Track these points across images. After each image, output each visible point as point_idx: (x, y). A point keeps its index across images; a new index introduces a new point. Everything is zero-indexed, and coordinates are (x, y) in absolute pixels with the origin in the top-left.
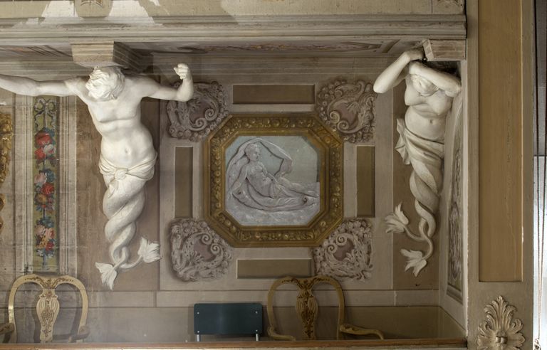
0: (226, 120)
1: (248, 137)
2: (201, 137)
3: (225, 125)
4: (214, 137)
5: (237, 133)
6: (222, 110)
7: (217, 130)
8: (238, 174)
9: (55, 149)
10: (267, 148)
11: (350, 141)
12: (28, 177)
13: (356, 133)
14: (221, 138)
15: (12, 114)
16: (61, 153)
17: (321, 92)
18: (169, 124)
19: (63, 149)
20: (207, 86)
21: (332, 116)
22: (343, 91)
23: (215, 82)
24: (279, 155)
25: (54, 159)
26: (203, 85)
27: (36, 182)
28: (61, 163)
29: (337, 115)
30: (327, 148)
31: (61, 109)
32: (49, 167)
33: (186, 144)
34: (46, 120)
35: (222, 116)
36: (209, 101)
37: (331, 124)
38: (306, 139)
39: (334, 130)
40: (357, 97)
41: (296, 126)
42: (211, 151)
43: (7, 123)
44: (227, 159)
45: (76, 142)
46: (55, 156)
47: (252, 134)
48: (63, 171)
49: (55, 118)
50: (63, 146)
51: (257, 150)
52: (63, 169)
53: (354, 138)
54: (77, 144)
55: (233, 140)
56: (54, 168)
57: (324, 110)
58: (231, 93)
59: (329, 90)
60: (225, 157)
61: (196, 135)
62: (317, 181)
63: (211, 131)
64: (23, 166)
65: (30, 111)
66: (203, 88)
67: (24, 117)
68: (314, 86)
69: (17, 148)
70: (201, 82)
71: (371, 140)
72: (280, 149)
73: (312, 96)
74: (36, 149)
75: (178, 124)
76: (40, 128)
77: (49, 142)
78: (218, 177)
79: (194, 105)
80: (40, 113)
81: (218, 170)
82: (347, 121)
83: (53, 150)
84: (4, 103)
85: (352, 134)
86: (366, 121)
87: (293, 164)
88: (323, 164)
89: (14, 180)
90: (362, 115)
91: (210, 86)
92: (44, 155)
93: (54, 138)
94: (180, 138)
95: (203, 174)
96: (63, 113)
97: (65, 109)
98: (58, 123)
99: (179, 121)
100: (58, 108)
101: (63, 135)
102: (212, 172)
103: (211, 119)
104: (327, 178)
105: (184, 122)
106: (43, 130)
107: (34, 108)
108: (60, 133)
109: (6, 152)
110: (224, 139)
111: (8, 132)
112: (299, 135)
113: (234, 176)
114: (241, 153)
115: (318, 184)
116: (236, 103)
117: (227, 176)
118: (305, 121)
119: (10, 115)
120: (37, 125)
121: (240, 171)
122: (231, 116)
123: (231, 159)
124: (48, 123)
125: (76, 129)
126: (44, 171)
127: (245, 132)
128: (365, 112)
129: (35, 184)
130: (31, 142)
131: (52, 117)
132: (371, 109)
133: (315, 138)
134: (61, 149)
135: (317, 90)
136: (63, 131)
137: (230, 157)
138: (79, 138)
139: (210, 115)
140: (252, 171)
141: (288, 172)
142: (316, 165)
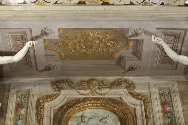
9: (172, 109)
12: (161, 120)
15: (149, 96)
16: (175, 110)
19: (175, 109)
25: (172, 113)
27: (164, 122)
28: (175, 114)
31: (172, 94)
32: (170, 116)
34: (166, 98)
43: (147, 99)
45: (181, 106)
46: (172, 111)
48: (177, 117)
49: (169, 97)
50: (175, 107)
52: (177, 116)
54: (182, 107)
56: (172, 116)
64: (158, 115)
65: (158, 94)
67: (155, 97)
69: (154, 109)
74: (162, 109)
76: (163, 101)
77: (168, 106)
80: (162, 95)
83: (171, 109)
84: (145, 92)
89: (154, 121)
92: (167, 111)
93: (171, 104)
96: (173, 95)
97: (173, 93)
98: (171, 98)
100: (170, 93)
101: (174, 103)
106: (165, 101)
107: (159, 93)
108: (173, 103)
109: (148, 110)
111: (148, 102)
119: (148, 96)
120: (162, 100)
124: (167, 99)
125: (180, 101)
126: (168, 117)
129: (164, 123)
130: (160, 106)
131: (168, 96)
134: (174, 108)
136: (174, 102)
138: (182, 104)
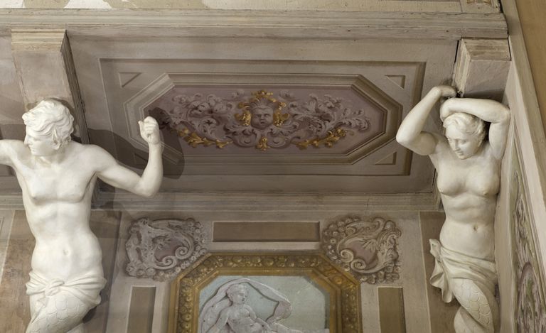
0: (203, 259)
1: (232, 277)
2: (167, 276)
3: (201, 264)
4: (185, 277)
5: (217, 272)
6: (198, 248)
7: (189, 270)
8: (215, 318)
10: (257, 290)
11: (369, 281)
13: (376, 273)
14: (194, 277)
17: (327, 229)
18: (127, 261)
20: (180, 223)
21: (343, 254)
22: (356, 229)
23: (192, 219)
24: (273, 298)
26: (176, 221)
29: (350, 253)
30: (339, 290)
33: (147, 284)
35: (197, 255)
36: (182, 238)
37: (343, 263)
38: (308, 279)
39: (346, 270)
40: (375, 234)
41: (296, 266)
42: (181, 291)
44: (202, 301)
47: (238, 274)
51: (243, 291)
53: (373, 278)
55: (212, 280)
57: (332, 248)
58: (212, 230)
59: (338, 227)
60: (198, 299)
61: (162, 274)
62: (326, 328)
63: (183, 270)
66: (175, 225)
68: (318, 224)
70: (174, 219)
71: (396, 281)
72: (274, 290)
73: (317, 233)
75: (139, 262)
78: (187, 321)
79: (162, 243)
81: (189, 313)
82: (364, 260)
85: (371, 274)
86: (389, 260)
87: (291, 308)
88: (334, 307)
90: (383, 254)
91: (184, 223)
94: (139, 277)
95: (167, 317)
99: (140, 258)
102: (180, 315)
103: (183, 258)
104: (340, 324)
105: (147, 259)
110: (199, 279)
112: (300, 275)
113: (210, 320)
114: (221, 294)
115: (328, 330)
116: (216, 240)
117: (200, 320)
118: (308, 260)
121: (219, 315)
122: (210, 255)
123: (207, 301)
127: (228, 271)
128: (386, 250)
132: (395, 247)
133: (321, 279)
135: (322, 227)
137: (206, 299)
139: (182, 253)
140: (236, 316)
141: (285, 316)
142: (323, 309)
